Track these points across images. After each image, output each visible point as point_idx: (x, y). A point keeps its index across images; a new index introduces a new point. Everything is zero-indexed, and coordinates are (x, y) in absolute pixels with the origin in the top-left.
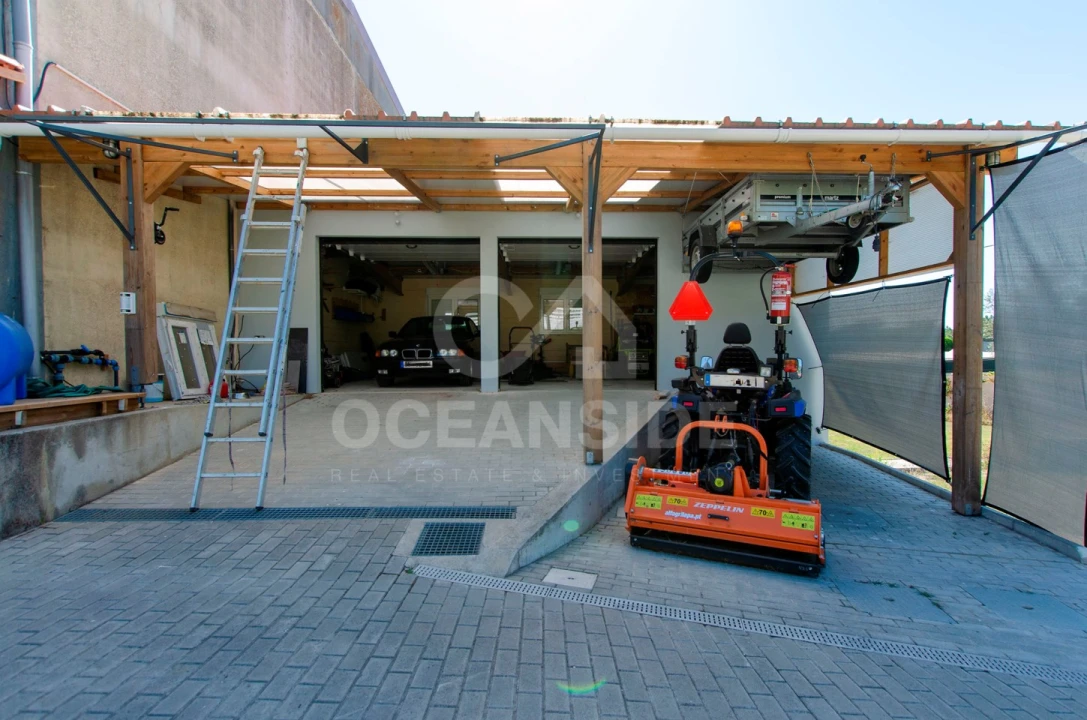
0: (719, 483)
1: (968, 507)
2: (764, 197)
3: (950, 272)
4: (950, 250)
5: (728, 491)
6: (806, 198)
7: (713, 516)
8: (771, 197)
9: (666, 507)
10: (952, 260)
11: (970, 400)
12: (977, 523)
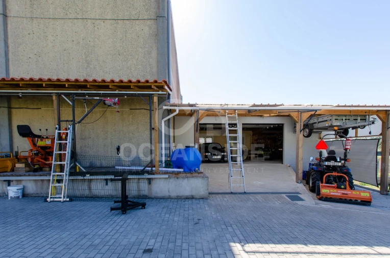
0: (343, 187)
1: (385, 193)
2: (335, 119)
3: (381, 137)
4: (381, 132)
5: (345, 188)
6: (346, 119)
7: (343, 194)
8: (337, 119)
9: (330, 192)
10: (381, 134)
11: (386, 168)
12: (387, 196)
